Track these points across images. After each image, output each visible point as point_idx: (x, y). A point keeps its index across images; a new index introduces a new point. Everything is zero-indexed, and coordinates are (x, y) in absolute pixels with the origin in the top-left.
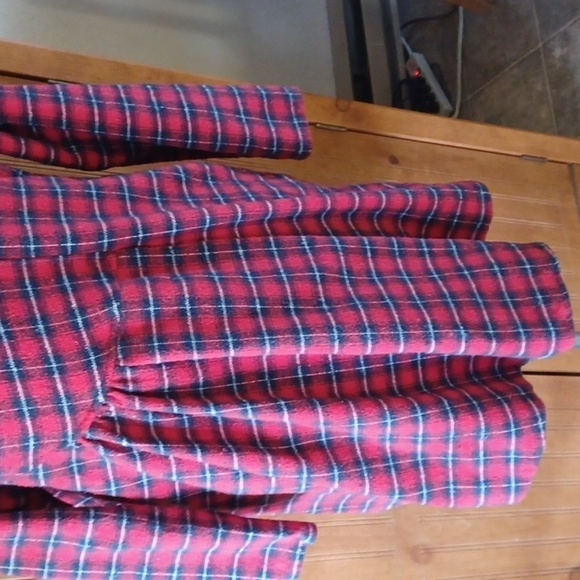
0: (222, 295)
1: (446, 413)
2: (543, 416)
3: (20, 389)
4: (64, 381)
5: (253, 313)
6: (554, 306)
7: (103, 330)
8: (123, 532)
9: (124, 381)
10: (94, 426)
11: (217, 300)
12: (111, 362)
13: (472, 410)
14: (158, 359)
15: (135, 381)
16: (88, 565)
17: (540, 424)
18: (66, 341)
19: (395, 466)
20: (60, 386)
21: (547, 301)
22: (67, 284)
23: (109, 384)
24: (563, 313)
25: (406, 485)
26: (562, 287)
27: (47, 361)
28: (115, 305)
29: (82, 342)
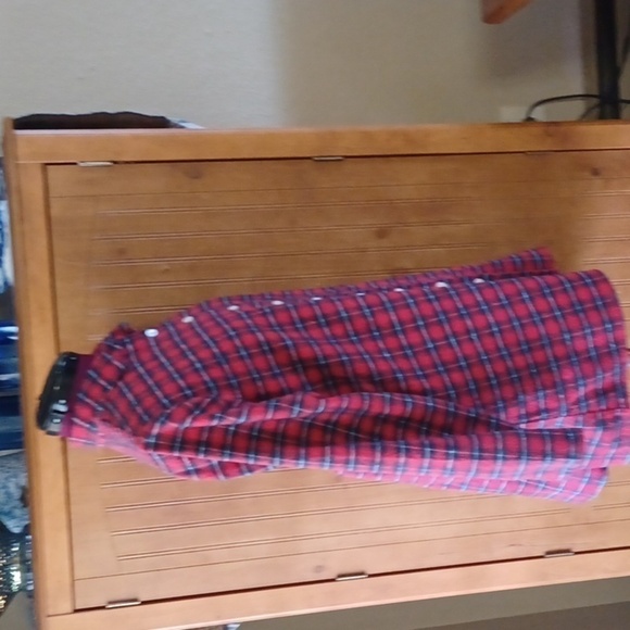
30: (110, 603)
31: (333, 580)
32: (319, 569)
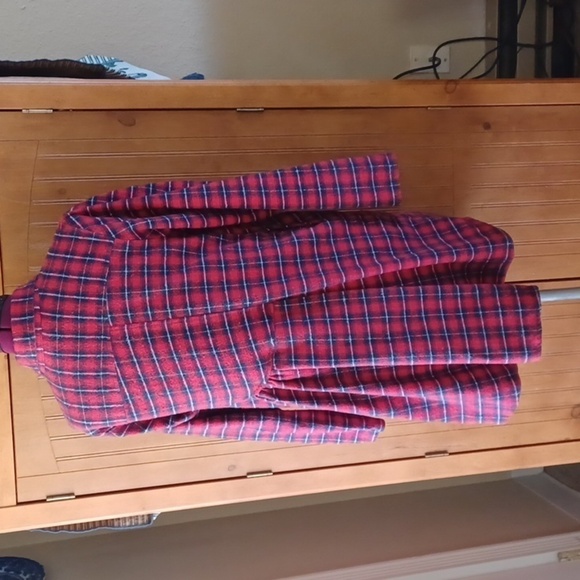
0: (330, 333)
1: (458, 390)
2: (518, 390)
3: (224, 378)
4: (246, 375)
5: (347, 344)
6: (530, 338)
7: (266, 350)
8: (278, 426)
9: (277, 376)
10: (262, 392)
11: (327, 336)
12: (270, 368)
13: (473, 388)
14: (294, 368)
15: (282, 376)
16: (260, 436)
17: (516, 394)
18: (247, 356)
19: (429, 408)
20: (244, 377)
21: (527, 334)
22: (247, 324)
23: (269, 377)
24: (536, 342)
25: (434, 416)
26: (539, 325)
27: (237, 366)
28: (272, 340)
29: (255, 357)
30: (48, 497)
31: (245, 477)
32: (232, 467)
